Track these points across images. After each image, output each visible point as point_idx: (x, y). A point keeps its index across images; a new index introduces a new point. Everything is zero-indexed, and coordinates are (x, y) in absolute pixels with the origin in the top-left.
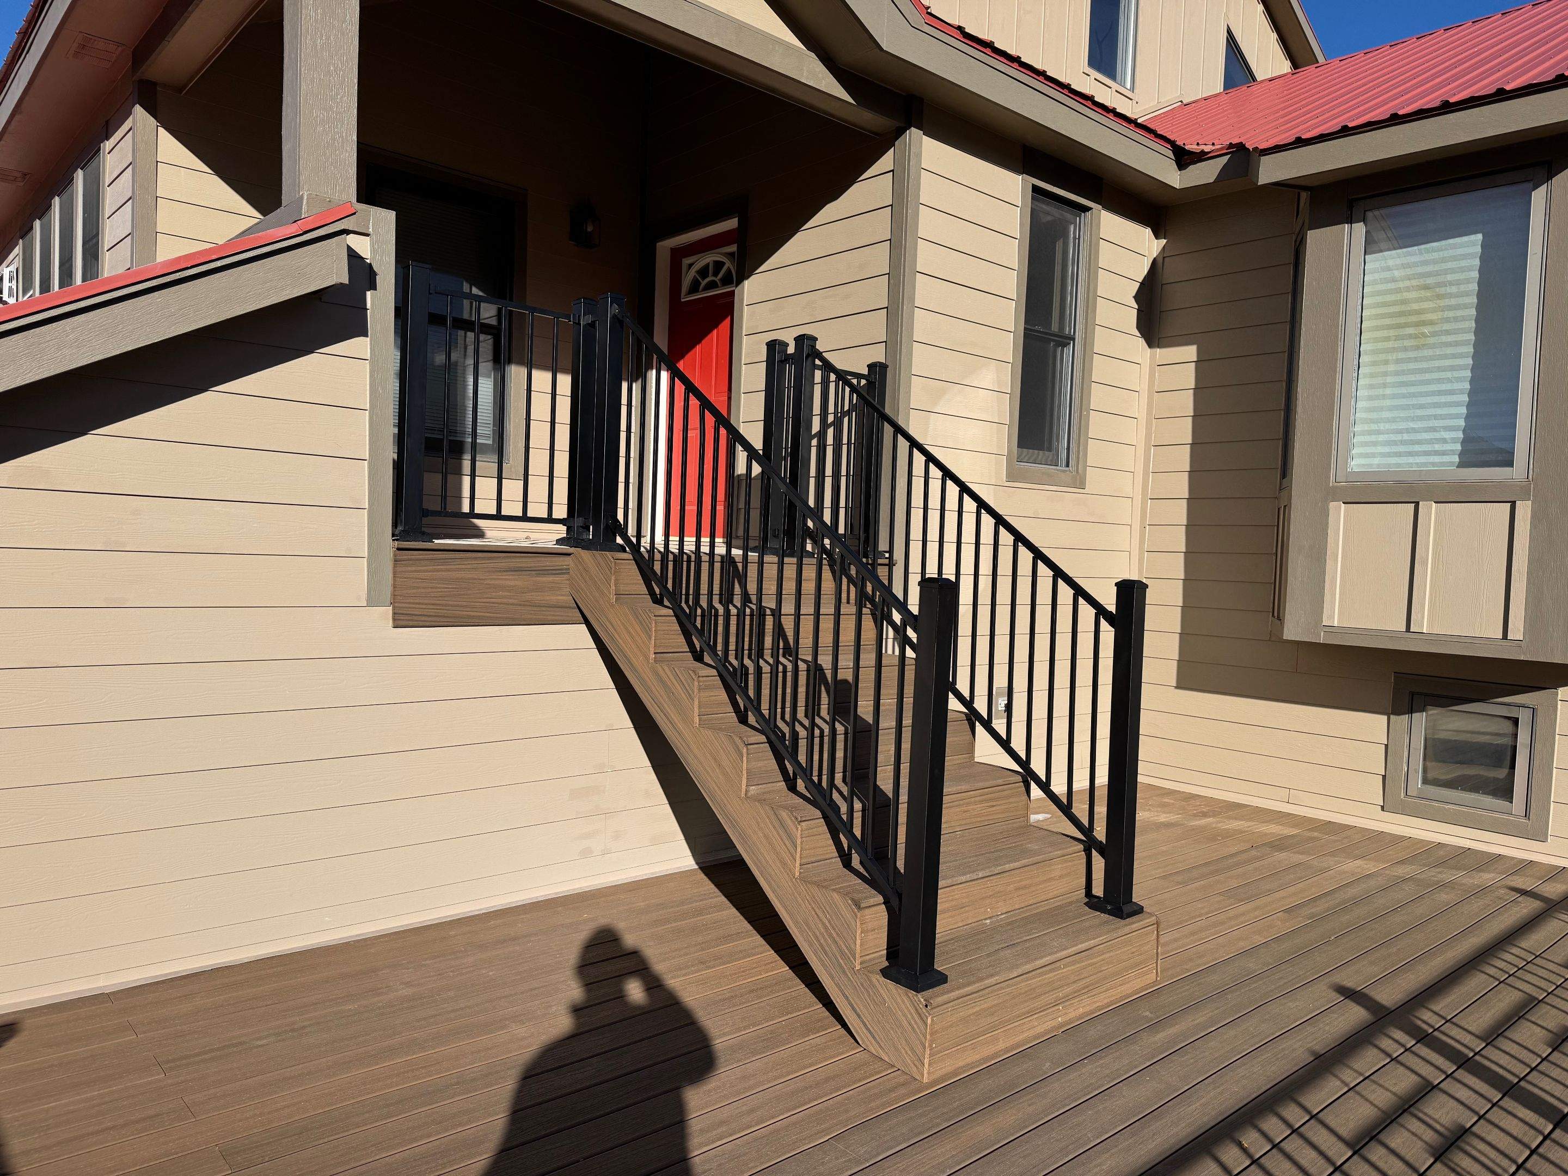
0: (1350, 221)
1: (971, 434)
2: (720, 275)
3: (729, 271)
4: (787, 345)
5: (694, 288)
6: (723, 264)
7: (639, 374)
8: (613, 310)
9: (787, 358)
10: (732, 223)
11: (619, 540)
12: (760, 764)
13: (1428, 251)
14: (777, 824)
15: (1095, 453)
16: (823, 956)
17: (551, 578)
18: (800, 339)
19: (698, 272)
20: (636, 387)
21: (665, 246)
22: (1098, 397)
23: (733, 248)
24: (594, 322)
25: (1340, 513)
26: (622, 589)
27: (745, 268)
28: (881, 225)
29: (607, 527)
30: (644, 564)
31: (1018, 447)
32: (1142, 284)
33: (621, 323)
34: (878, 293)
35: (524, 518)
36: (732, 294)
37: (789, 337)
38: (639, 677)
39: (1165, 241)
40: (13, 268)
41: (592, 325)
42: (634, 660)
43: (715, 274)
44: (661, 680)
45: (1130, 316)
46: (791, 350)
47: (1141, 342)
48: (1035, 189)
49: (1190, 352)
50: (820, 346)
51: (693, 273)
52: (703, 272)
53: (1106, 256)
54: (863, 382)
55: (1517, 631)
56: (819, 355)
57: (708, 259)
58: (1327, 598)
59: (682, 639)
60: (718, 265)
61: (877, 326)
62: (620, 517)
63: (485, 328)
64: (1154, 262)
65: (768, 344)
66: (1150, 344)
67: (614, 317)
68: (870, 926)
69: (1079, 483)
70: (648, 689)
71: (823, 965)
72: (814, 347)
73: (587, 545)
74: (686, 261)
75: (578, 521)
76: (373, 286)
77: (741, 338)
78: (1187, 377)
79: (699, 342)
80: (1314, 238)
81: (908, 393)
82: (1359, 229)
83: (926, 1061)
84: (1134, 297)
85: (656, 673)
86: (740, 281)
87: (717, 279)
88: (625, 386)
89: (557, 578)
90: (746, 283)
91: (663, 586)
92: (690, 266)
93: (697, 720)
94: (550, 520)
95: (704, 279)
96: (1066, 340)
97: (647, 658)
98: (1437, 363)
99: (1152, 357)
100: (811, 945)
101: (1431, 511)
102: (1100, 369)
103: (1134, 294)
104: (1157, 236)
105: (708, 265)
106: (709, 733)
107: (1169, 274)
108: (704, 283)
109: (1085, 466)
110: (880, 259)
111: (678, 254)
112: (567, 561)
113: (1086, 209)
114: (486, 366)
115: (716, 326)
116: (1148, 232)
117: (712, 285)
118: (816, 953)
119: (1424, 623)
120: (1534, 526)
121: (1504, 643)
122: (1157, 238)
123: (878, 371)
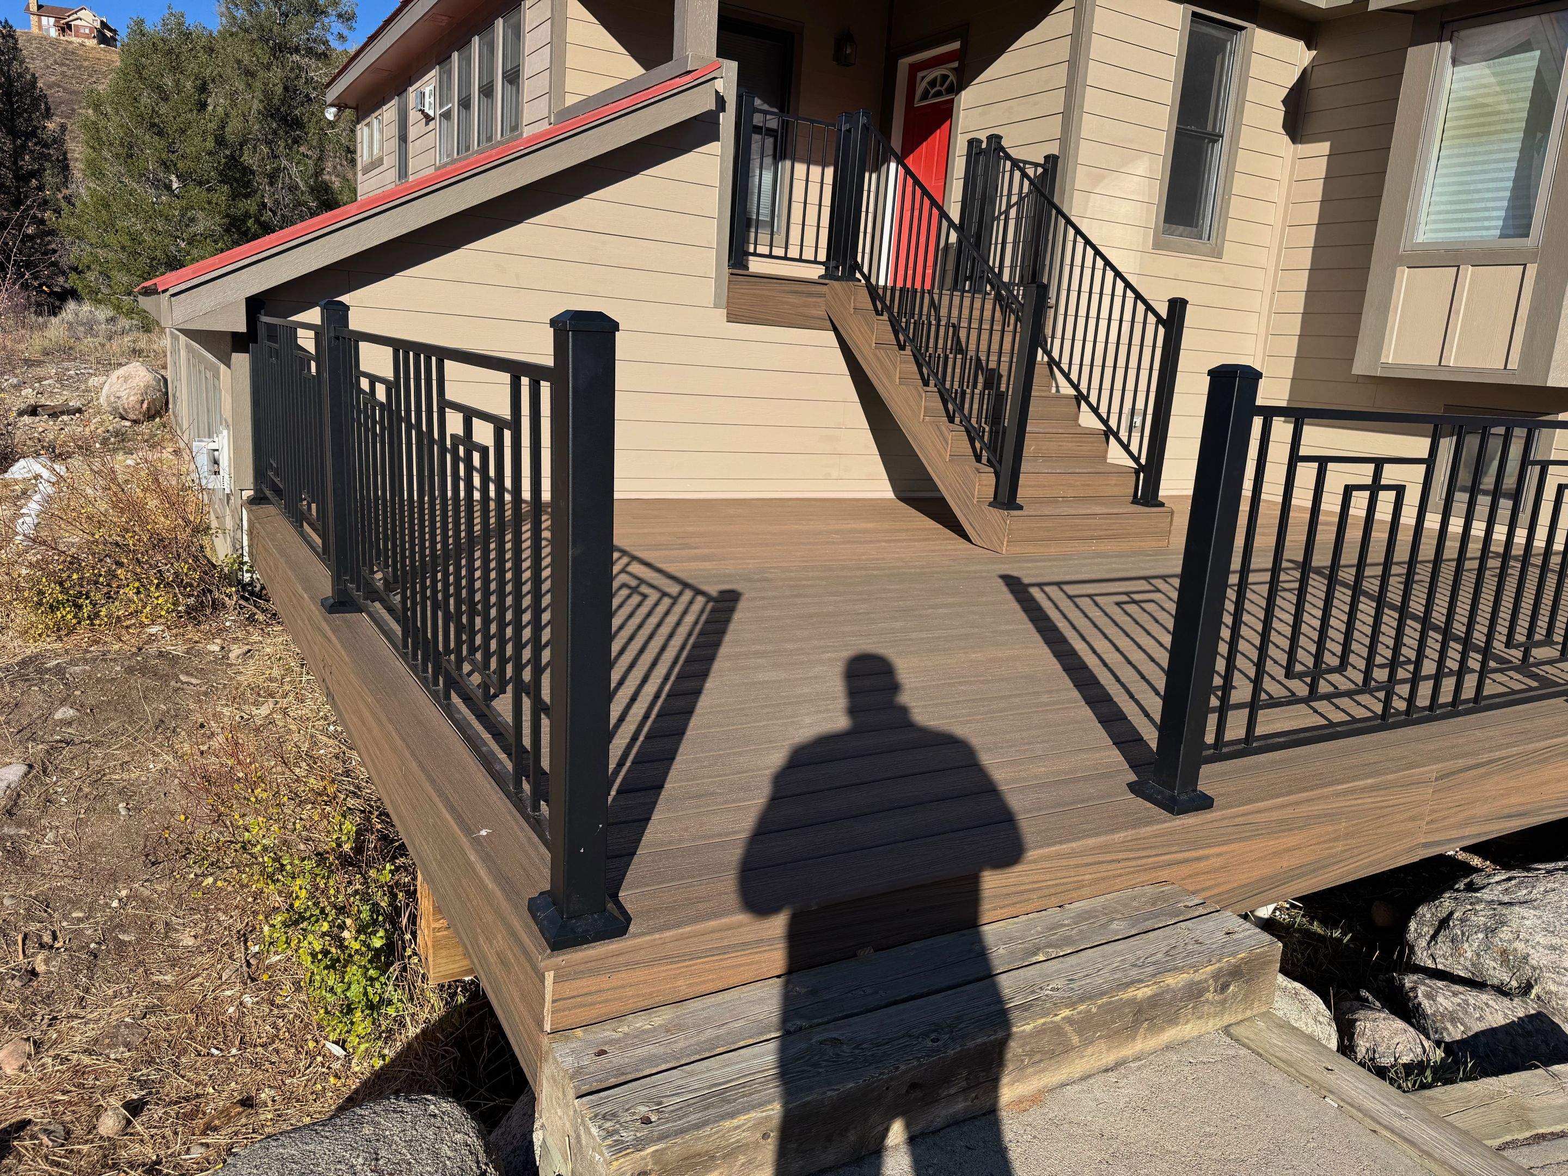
0: (1440, 40)
1: (1125, 210)
2: (945, 86)
3: (952, 83)
4: (981, 142)
5: (925, 96)
6: (947, 77)
7: (876, 169)
8: (862, 120)
9: (981, 152)
10: (956, 45)
11: (858, 275)
12: (933, 404)
13: (1500, 64)
14: (938, 433)
15: (1233, 229)
16: (957, 500)
17: (814, 299)
18: (990, 138)
19: (928, 83)
20: (874, 176)
21: (904, 63)
22: (1240, 184)
23: (955, 64)
24: (850, 129)
25: (1404, 275)
26: (859, 305)
27: (963, 82)
28: (1063, 50)
29: (851, 266)
30: (872, 290)
31: (1165, 222)
32: (1291, 89)
33: (868, 129)
34: (1056, 102)
35: (800, 260)
36: (952, 101)
37: (983, 136)
38: (865, 359)
39: (1315, 52)
40: (432, 87)
41: (849, 131)
42: (863, 349)
43: (942, 85)
44: (879, 359)
45: (1279, 116)
46: (984, 146)
47: (1286, 139)
48: (1194, 14)
49: (1324, 148)
50: (1004, 143)
51: (924, 84)
52: (933, 83)
53: (1257, 67)
54: (1040, 170)
55: (1514, 364)
56: (1003, 149)
57: (936, 73)
58: (1386, 341)
59: (892, 336)
60: (945, 77)
61: (1054, 127)
62: (859, 260)
63: (770, 132)
64: (1305, 71)
65: (969, 141)
66: (1294, 141)
67: (864, 125)
68: (985, 483)
69: (1217, 253)
70: (870, 365)
71: (959, 506)
72: (1000, 143)
73: (837, 279)
74: (920, 74)
75: (832, 264)
76: (724, 110)
77: (956, 136)
78: (1320, 168)
79: (926, 139)
80: (1414, 53)
81: (1074, 179)
82: (1448, 47)
83: (1005, 543)
84: (1283, 102)
85: (876, 355)
86: (958, 91)
87: (943, 89)
88: (867, 175)
89: (818, 300)
90: (963, 92)
91: (883, 302)
92: (923, 78)
93: (898, 381)
94: (815, 262)
95: (932, 88)
96: (1216, 137)
97: (870, 346)
98: (1494, 156)
99: (1295, 151)
100: (952, 496)
101: (1468, 272)
102: (1243, 161)
103: (1282, 98)
104: (1309, 48)
105: (936, 78)
106: (904, 387)
107: (1315, 81)
108: (932, 92)
109: (1224, 240)
110: (1060, 75)
111: (915, 68)
112: (824, 288)
113: (1242, 28)
114: (768, 161)
115: (939, 126)
116: (1301, 44)
117: (939, 94)
118: (954, 500)
119: (1451, 360)
120: (1537, 283)
121: (1506, 372)
122: (1309, 49)
123: (1051, 162)
